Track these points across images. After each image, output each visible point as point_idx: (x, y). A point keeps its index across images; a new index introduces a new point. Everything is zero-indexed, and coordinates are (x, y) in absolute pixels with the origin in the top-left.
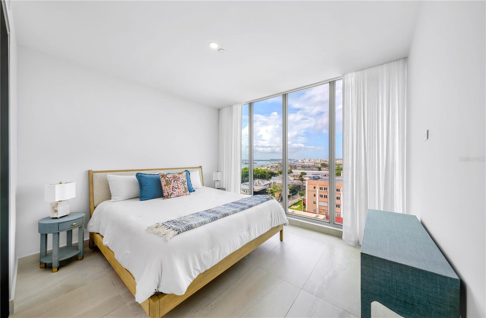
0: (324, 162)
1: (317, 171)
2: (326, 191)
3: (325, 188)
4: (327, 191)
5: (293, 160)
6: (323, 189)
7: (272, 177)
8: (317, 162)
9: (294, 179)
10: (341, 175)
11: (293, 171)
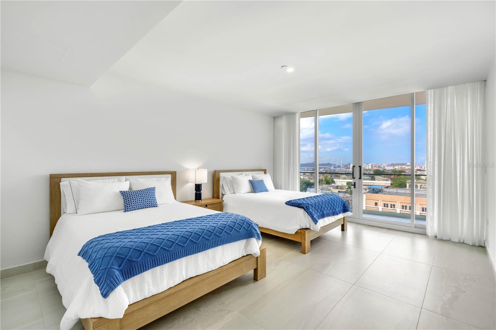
0: (377, 168)
1: (370, 180)
2: (393, 209)
3: (391, 205)
4: (395, 209)
5: (334, 165)
6: (389, 206)
7: (307, 189)
8: (367, 169)
9: (339, 192)
10: (406, 188)
11: (335, 180)
